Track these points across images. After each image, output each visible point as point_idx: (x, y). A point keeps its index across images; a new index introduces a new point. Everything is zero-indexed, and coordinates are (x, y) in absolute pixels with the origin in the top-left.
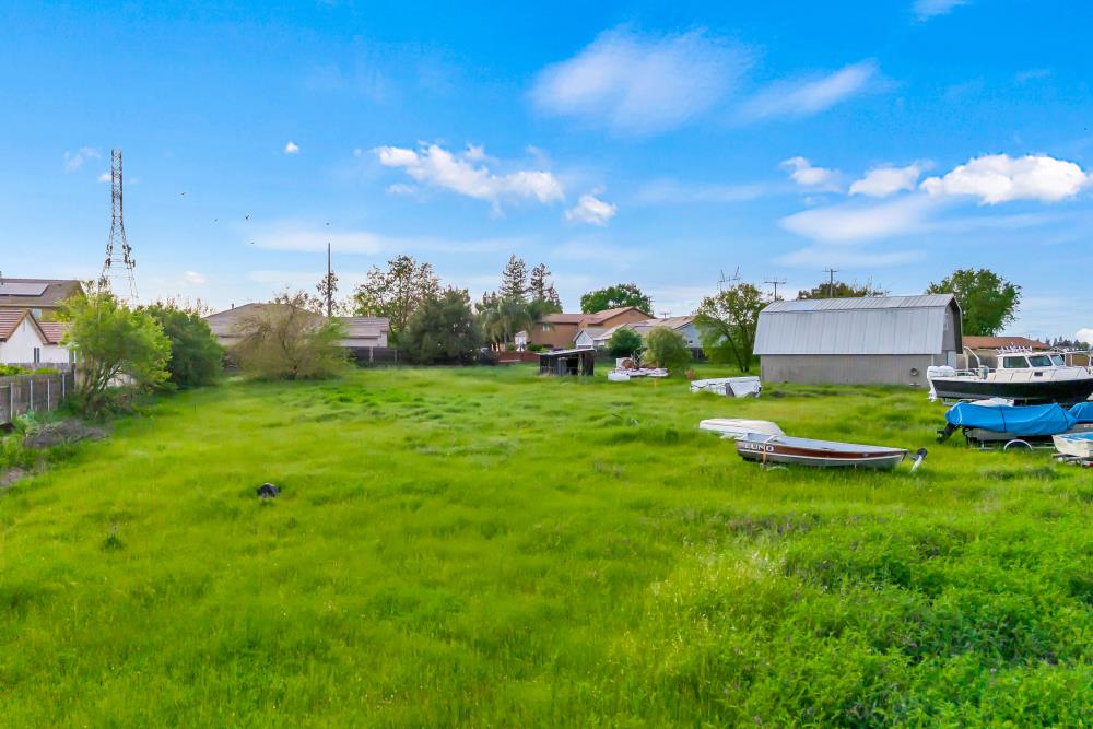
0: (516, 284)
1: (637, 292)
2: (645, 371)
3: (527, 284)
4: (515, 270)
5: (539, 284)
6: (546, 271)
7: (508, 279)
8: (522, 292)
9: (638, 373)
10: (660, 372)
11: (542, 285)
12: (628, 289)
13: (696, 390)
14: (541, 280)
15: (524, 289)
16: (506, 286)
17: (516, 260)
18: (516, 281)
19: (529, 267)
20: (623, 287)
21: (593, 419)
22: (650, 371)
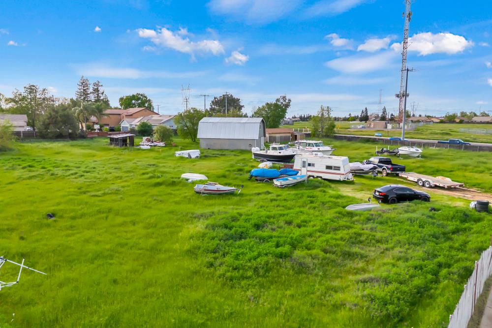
0: (84, 90)
1: (146, 97)
2: (155, 143)
3: (91, 90)
4: (84, 84)
5: (96, 90)
6: (100, 84)
7: (80, 87)
8: (88, 94)
9: (152, 144)
10: (162, 144)
11: (98, 91)
12: (142, 95)
13: (177, 155)
14: (98, 89)
15: (89, 92)
16: (79, 91)
17: (84, 78)
18: (85, 88)
19: (91, 82)
20: (139, 94)
21: (144, 174)
22: (157, 144)
